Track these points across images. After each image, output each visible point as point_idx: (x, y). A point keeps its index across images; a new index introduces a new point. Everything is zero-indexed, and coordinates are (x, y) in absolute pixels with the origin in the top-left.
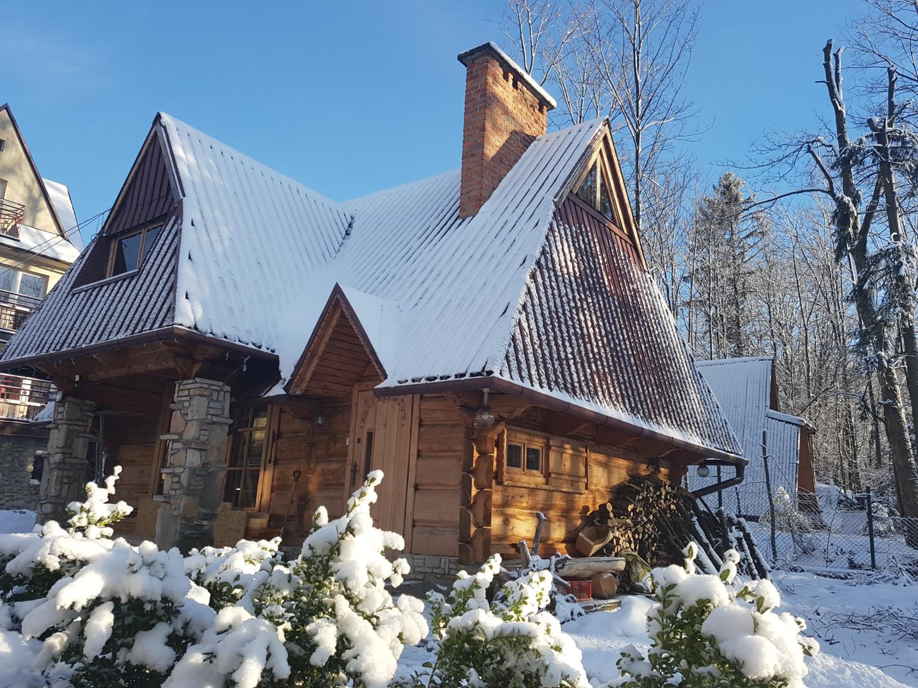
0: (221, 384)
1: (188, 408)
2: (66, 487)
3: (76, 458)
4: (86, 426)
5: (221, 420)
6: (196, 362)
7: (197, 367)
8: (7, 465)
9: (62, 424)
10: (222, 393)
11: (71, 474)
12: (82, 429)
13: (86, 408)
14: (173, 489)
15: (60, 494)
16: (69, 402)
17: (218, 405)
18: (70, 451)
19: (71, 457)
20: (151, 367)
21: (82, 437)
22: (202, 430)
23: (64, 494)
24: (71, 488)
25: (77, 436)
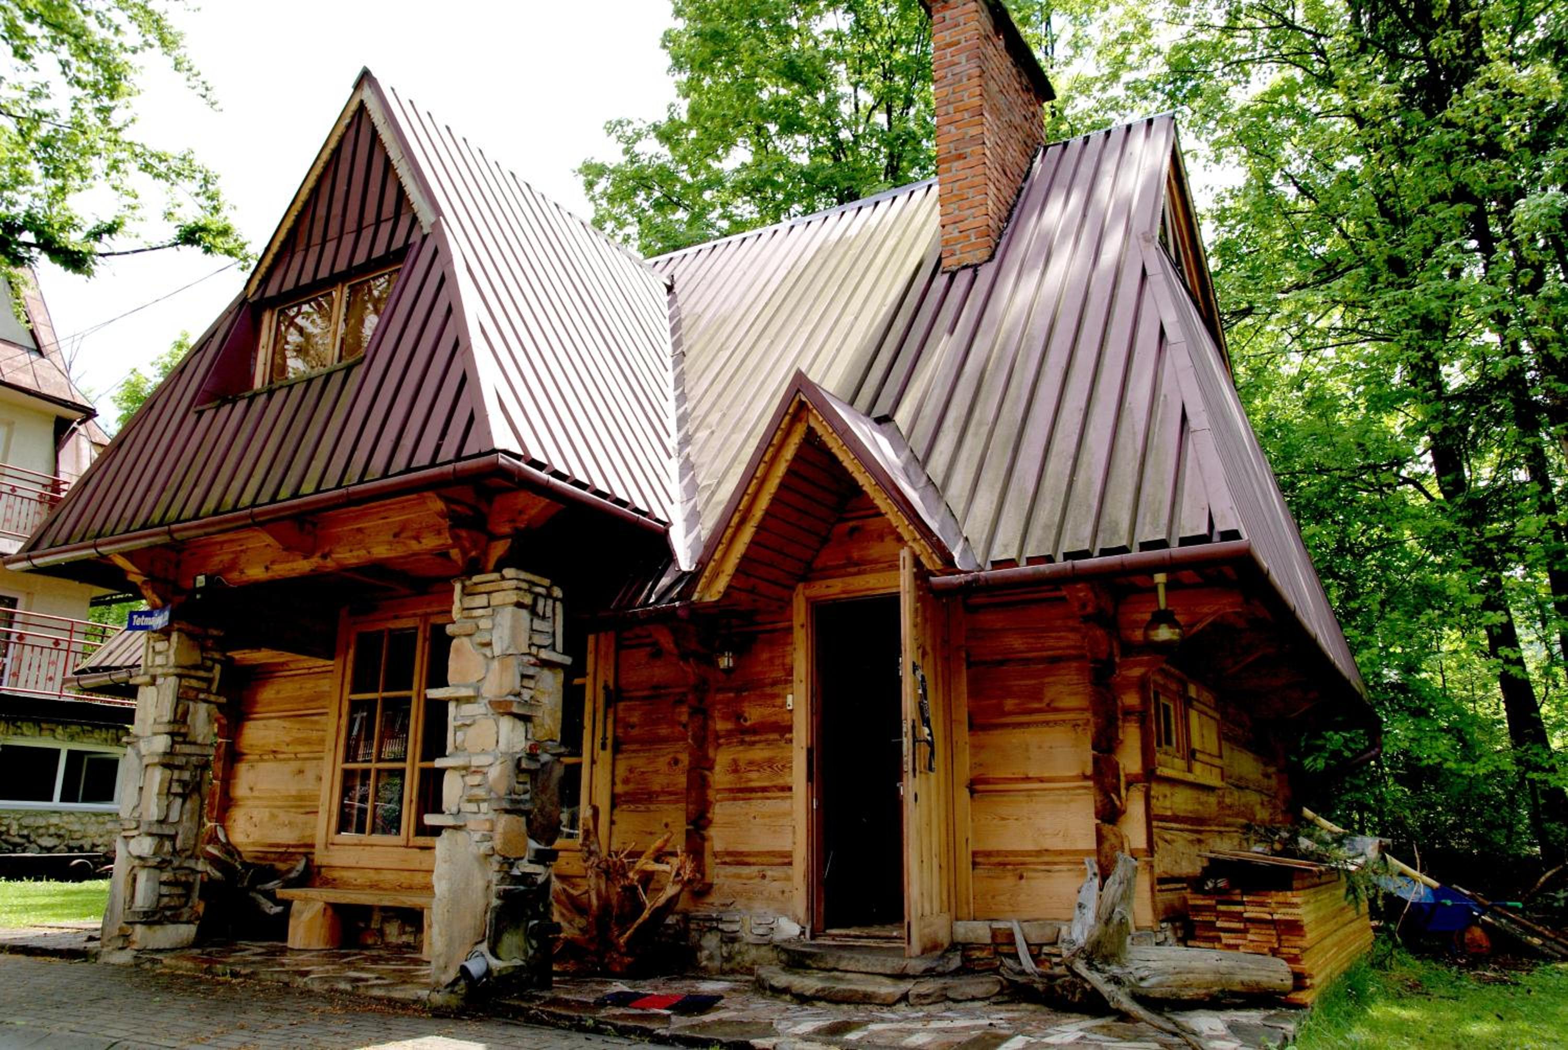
0: (547, 582)
1: (489, 631)
2: (178, 801)
3: (194, 743)
4: (210, 681)
5: (552, 656)
7: (499, 549)
9: (165, 676)
11: (186, 776)
13: (209, 643)
14: (469, 801)
15: (167, 816)
16: (179, 630)
17: (546, 626)
18: (182, 730)
19: (184, 742)
20: (381, 551)
21: (205, 701)
22: (524, 676)
23: (174, 816)
24: (188, 805)
25: (196, 700)
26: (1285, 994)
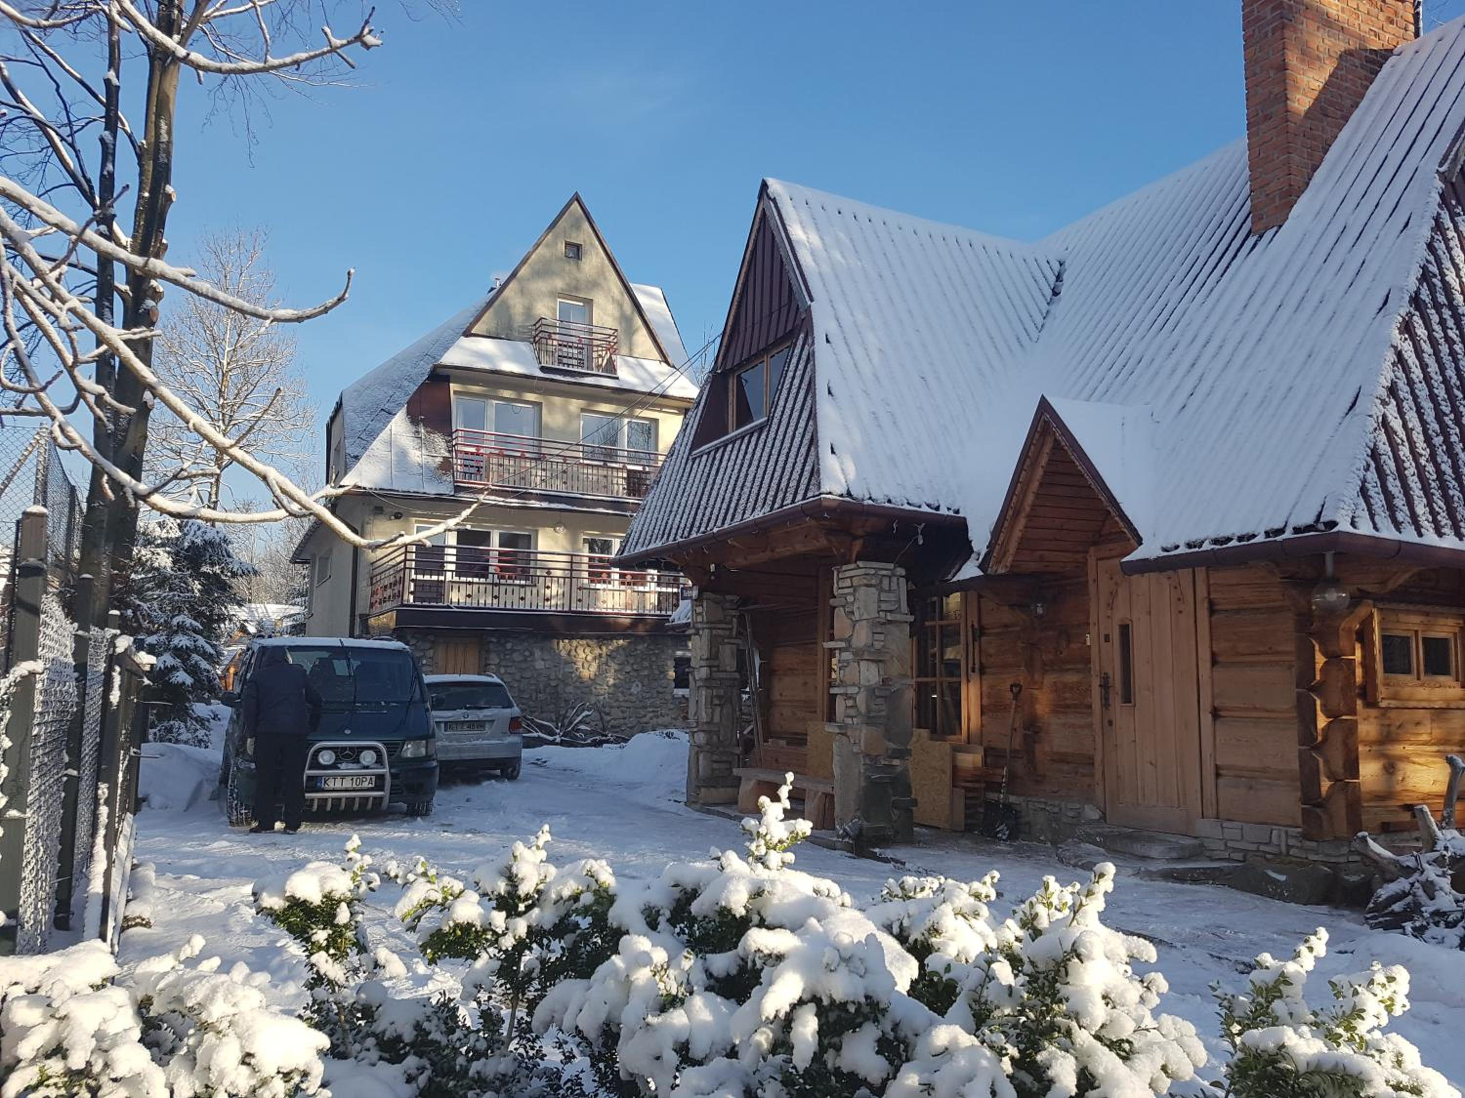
0: (891, 566)
1: (852, 603)
2: (718, 709)
3: (725, 671)
4: (731, 629)
5: (898, 617)
6: (856, 538)
7: (857, 546)
8: (646, 673)
9: (703, 629)
10: (895, 579)
11: (722, 692)
13: (728, 605)
14: (848, 717)
15: (712, 719)
16: (708, 598)
17: (892, 597)
18: (716, 663)
19: (719, 671)
20: (800, 548)
21: (728, 644)
22: (874, 634)
23: (717, 719)
24: (723, 712)
25: (723, 643)
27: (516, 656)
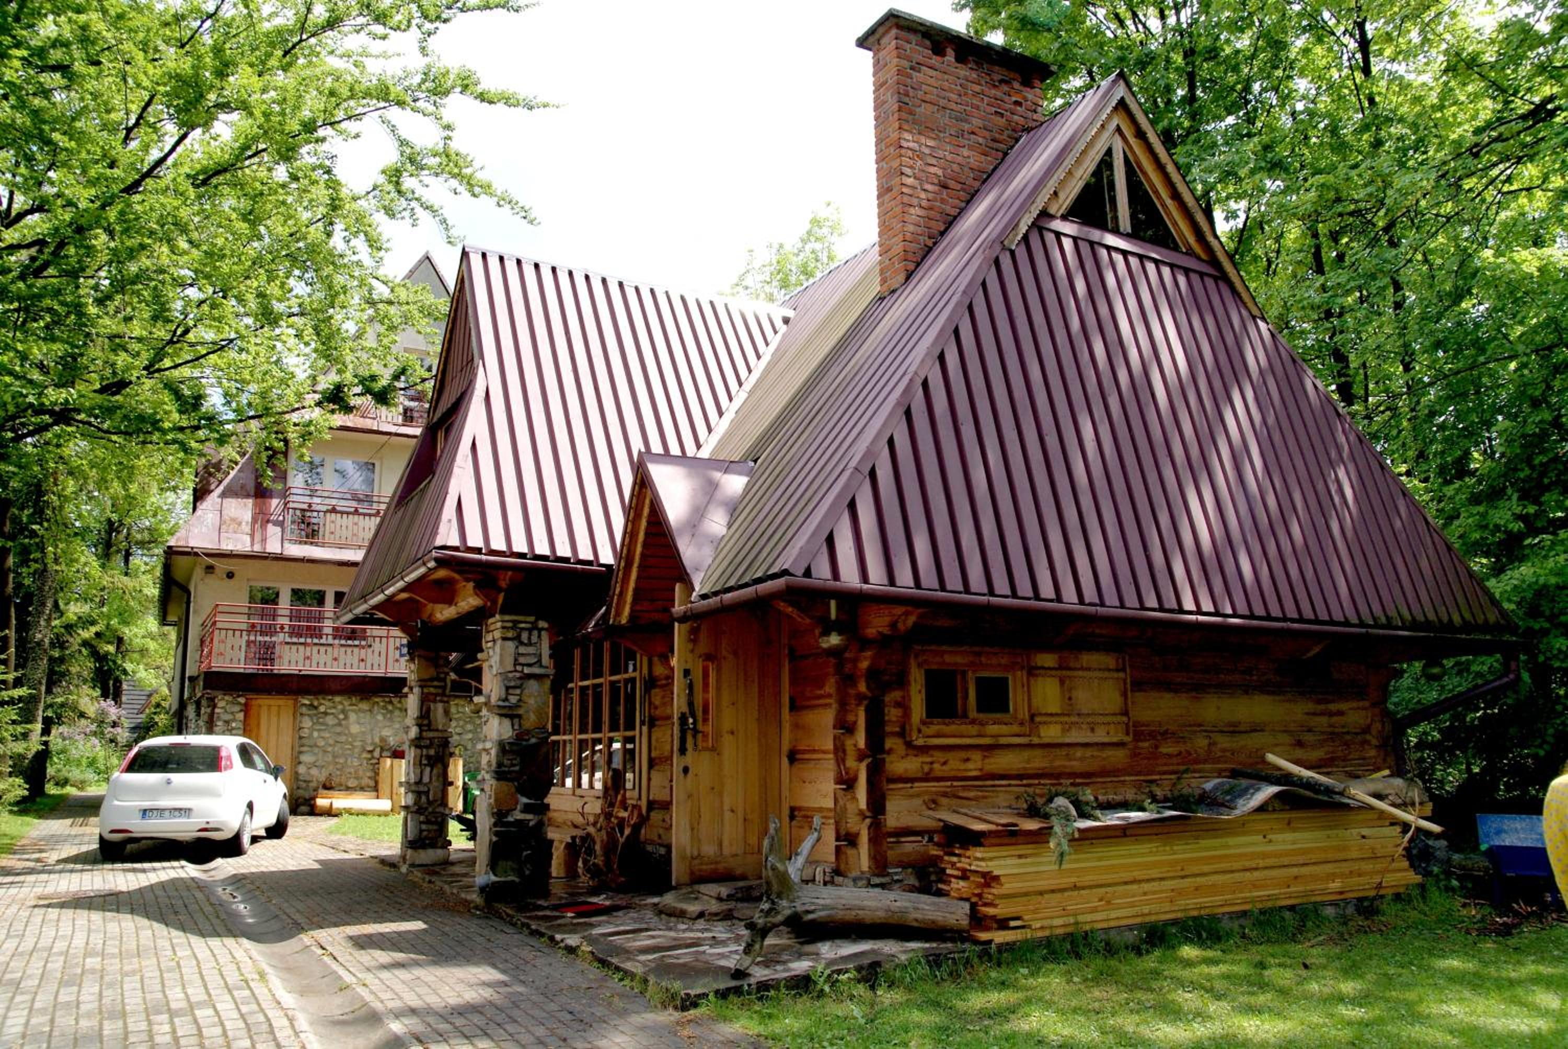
0: (532, 619)
1: (494, 657)
2: (428, 769)
3: (437, 730)
5: (536, 670)
6: (500, 590)
7: (502, 599)
9: (415, 683)
10: (535, 633)
11: (431, 752)
12: (440, 691)
15: (421, 779)
16: (419, 656)
17: (531, 650)
18: (426, 722)
19: (430, 730)
21: (441, 701)
22: (507, 688)
23: (426, 779)
24: (435, 771)
25: (435, 701)
26: (968, 932)
27: (330, 720)
